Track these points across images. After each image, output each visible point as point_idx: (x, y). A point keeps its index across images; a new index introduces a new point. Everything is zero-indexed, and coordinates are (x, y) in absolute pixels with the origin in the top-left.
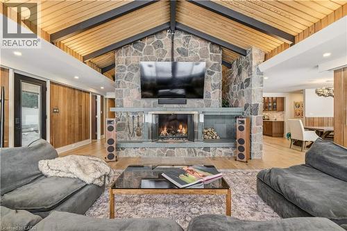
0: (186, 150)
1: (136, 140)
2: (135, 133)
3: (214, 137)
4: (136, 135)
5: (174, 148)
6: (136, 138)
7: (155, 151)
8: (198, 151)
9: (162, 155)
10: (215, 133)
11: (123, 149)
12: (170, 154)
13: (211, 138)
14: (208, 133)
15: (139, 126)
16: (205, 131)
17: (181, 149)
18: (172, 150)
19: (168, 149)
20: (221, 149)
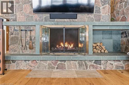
0: (77, 62)
1: (28, 53)
2: (28, 46)
3: (103, 51)
4: (28, 48)
5: (65, 61)
6: (28, 51)
7: (46, 64)
8: (89, 64)
9: (53, 68)
10: (104, 47)
11: (14, 61)
12: (61, 67)
13: (99, 52)
14: (97, 47)
15: (31, 40)
16: (95, 45)
17: (72, 62)
18: (63, 63)
19: (59, 62)
20: (112, 62)
